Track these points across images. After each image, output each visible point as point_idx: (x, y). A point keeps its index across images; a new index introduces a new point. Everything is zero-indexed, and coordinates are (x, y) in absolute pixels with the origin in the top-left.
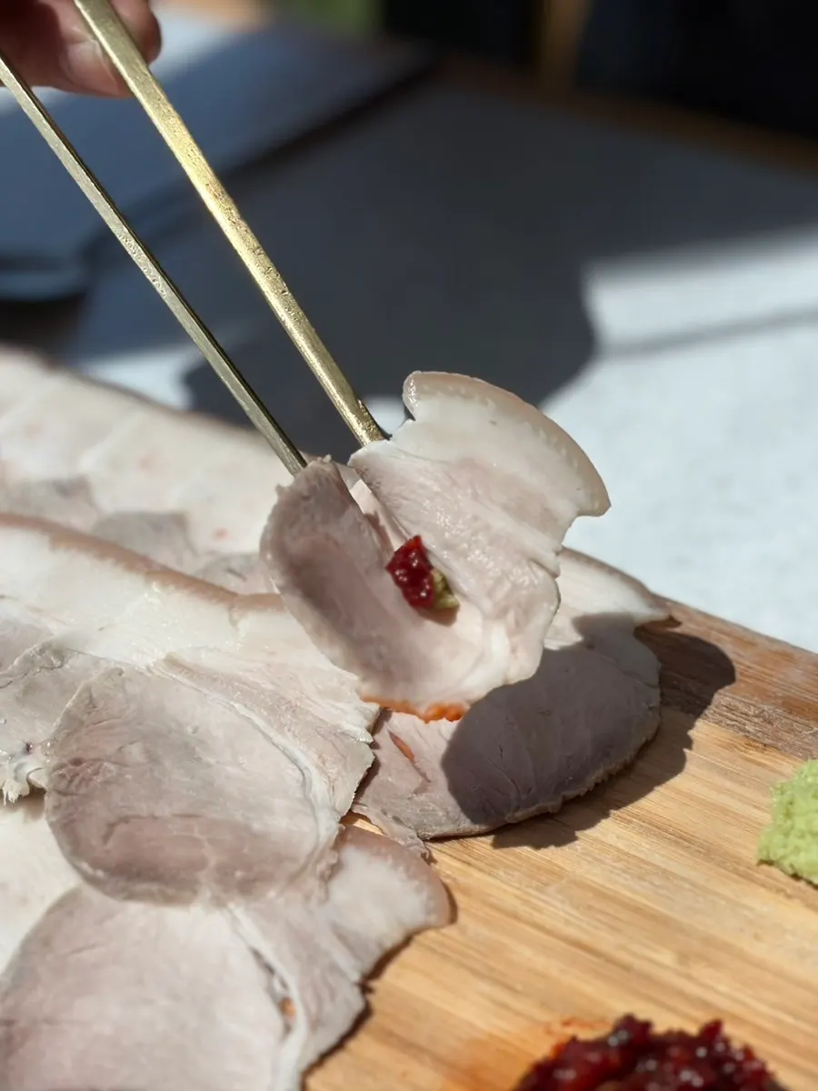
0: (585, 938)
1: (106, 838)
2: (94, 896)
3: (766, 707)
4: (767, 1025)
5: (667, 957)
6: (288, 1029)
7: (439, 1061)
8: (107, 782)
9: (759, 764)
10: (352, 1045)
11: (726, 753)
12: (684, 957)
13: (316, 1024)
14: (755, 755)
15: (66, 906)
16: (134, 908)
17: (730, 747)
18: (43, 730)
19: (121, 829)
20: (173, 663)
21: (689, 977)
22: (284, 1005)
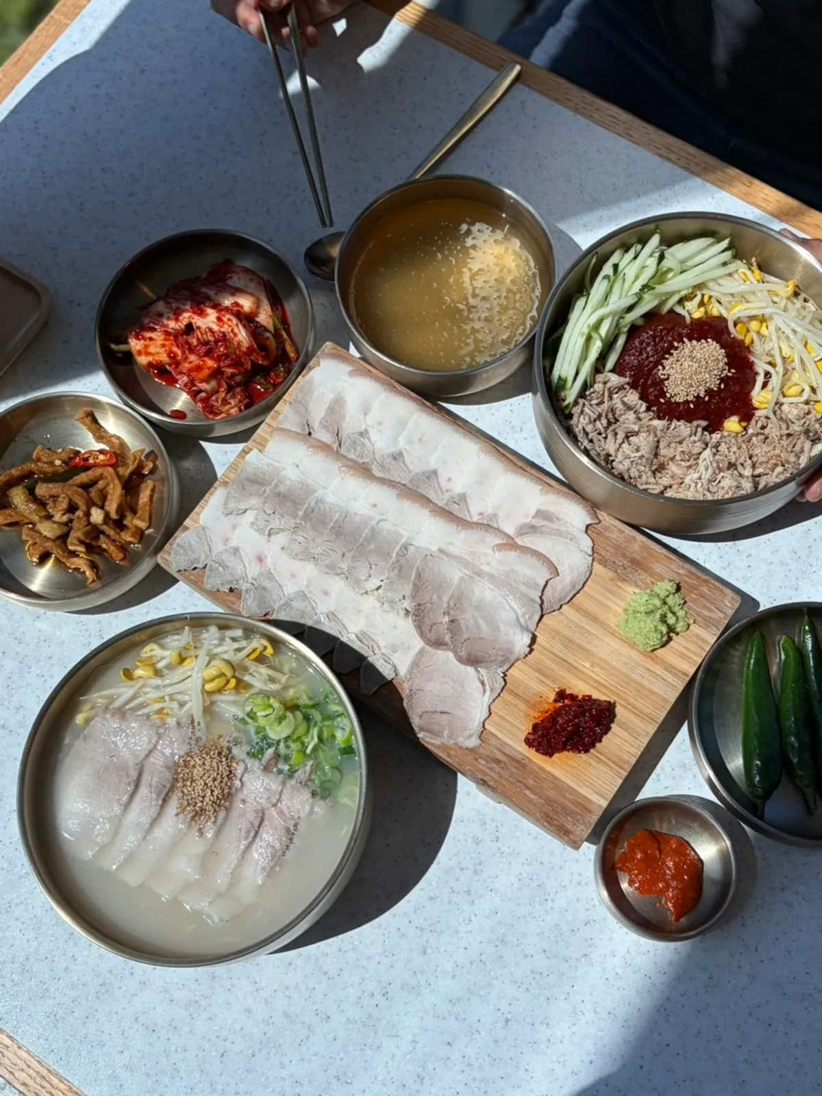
0: (566, 658)
1: (430, 631)
2: (428, 648)
3: (625, 562)
4: (613, 689)
5: (587, 665)
6: (485, 691)
7: (525, 701)
8: (429, 611)
9: (621, 588)
10: (501, 694)
11: (611, 583)
12: (592, 666)
13: (492, 690)
14: (619, 583)
15: (421, 652)
16: (440, 652)
17: (612, 580)
18: (407, 589)
19: (434, 627)
20: (441, 551)
21: (593, 672)
22: (483, 683)
